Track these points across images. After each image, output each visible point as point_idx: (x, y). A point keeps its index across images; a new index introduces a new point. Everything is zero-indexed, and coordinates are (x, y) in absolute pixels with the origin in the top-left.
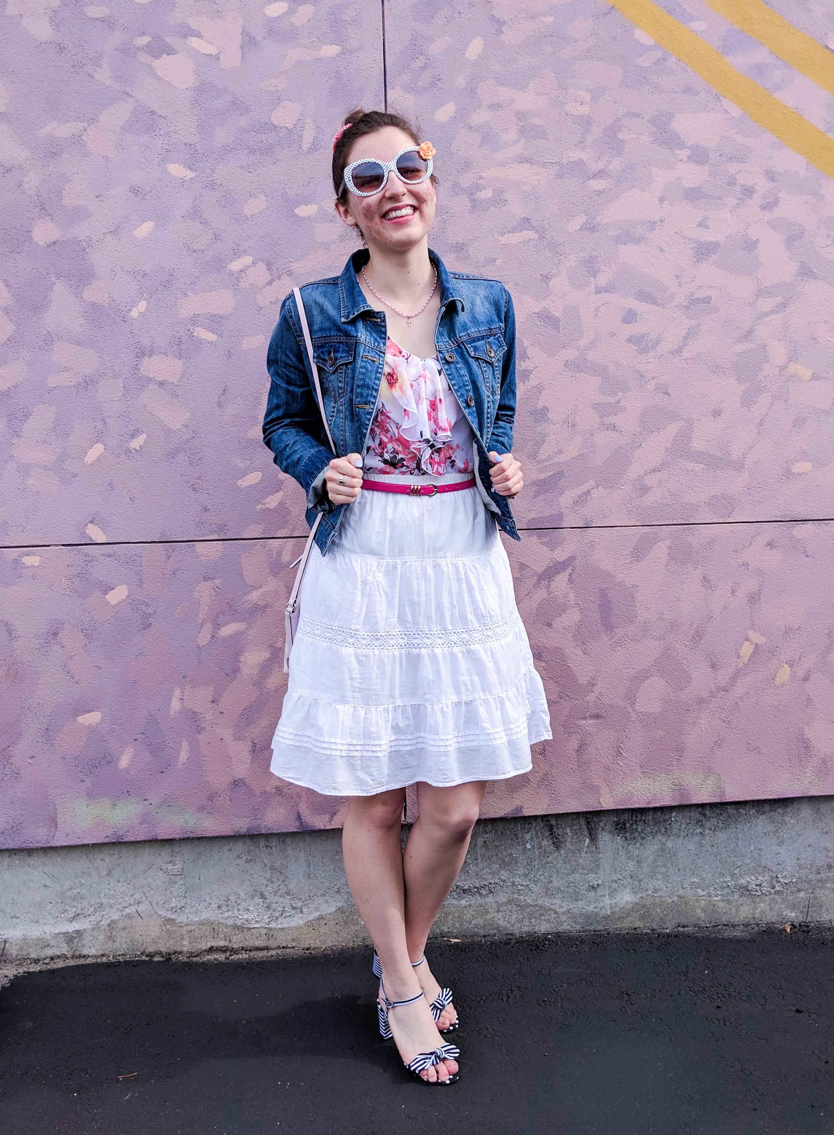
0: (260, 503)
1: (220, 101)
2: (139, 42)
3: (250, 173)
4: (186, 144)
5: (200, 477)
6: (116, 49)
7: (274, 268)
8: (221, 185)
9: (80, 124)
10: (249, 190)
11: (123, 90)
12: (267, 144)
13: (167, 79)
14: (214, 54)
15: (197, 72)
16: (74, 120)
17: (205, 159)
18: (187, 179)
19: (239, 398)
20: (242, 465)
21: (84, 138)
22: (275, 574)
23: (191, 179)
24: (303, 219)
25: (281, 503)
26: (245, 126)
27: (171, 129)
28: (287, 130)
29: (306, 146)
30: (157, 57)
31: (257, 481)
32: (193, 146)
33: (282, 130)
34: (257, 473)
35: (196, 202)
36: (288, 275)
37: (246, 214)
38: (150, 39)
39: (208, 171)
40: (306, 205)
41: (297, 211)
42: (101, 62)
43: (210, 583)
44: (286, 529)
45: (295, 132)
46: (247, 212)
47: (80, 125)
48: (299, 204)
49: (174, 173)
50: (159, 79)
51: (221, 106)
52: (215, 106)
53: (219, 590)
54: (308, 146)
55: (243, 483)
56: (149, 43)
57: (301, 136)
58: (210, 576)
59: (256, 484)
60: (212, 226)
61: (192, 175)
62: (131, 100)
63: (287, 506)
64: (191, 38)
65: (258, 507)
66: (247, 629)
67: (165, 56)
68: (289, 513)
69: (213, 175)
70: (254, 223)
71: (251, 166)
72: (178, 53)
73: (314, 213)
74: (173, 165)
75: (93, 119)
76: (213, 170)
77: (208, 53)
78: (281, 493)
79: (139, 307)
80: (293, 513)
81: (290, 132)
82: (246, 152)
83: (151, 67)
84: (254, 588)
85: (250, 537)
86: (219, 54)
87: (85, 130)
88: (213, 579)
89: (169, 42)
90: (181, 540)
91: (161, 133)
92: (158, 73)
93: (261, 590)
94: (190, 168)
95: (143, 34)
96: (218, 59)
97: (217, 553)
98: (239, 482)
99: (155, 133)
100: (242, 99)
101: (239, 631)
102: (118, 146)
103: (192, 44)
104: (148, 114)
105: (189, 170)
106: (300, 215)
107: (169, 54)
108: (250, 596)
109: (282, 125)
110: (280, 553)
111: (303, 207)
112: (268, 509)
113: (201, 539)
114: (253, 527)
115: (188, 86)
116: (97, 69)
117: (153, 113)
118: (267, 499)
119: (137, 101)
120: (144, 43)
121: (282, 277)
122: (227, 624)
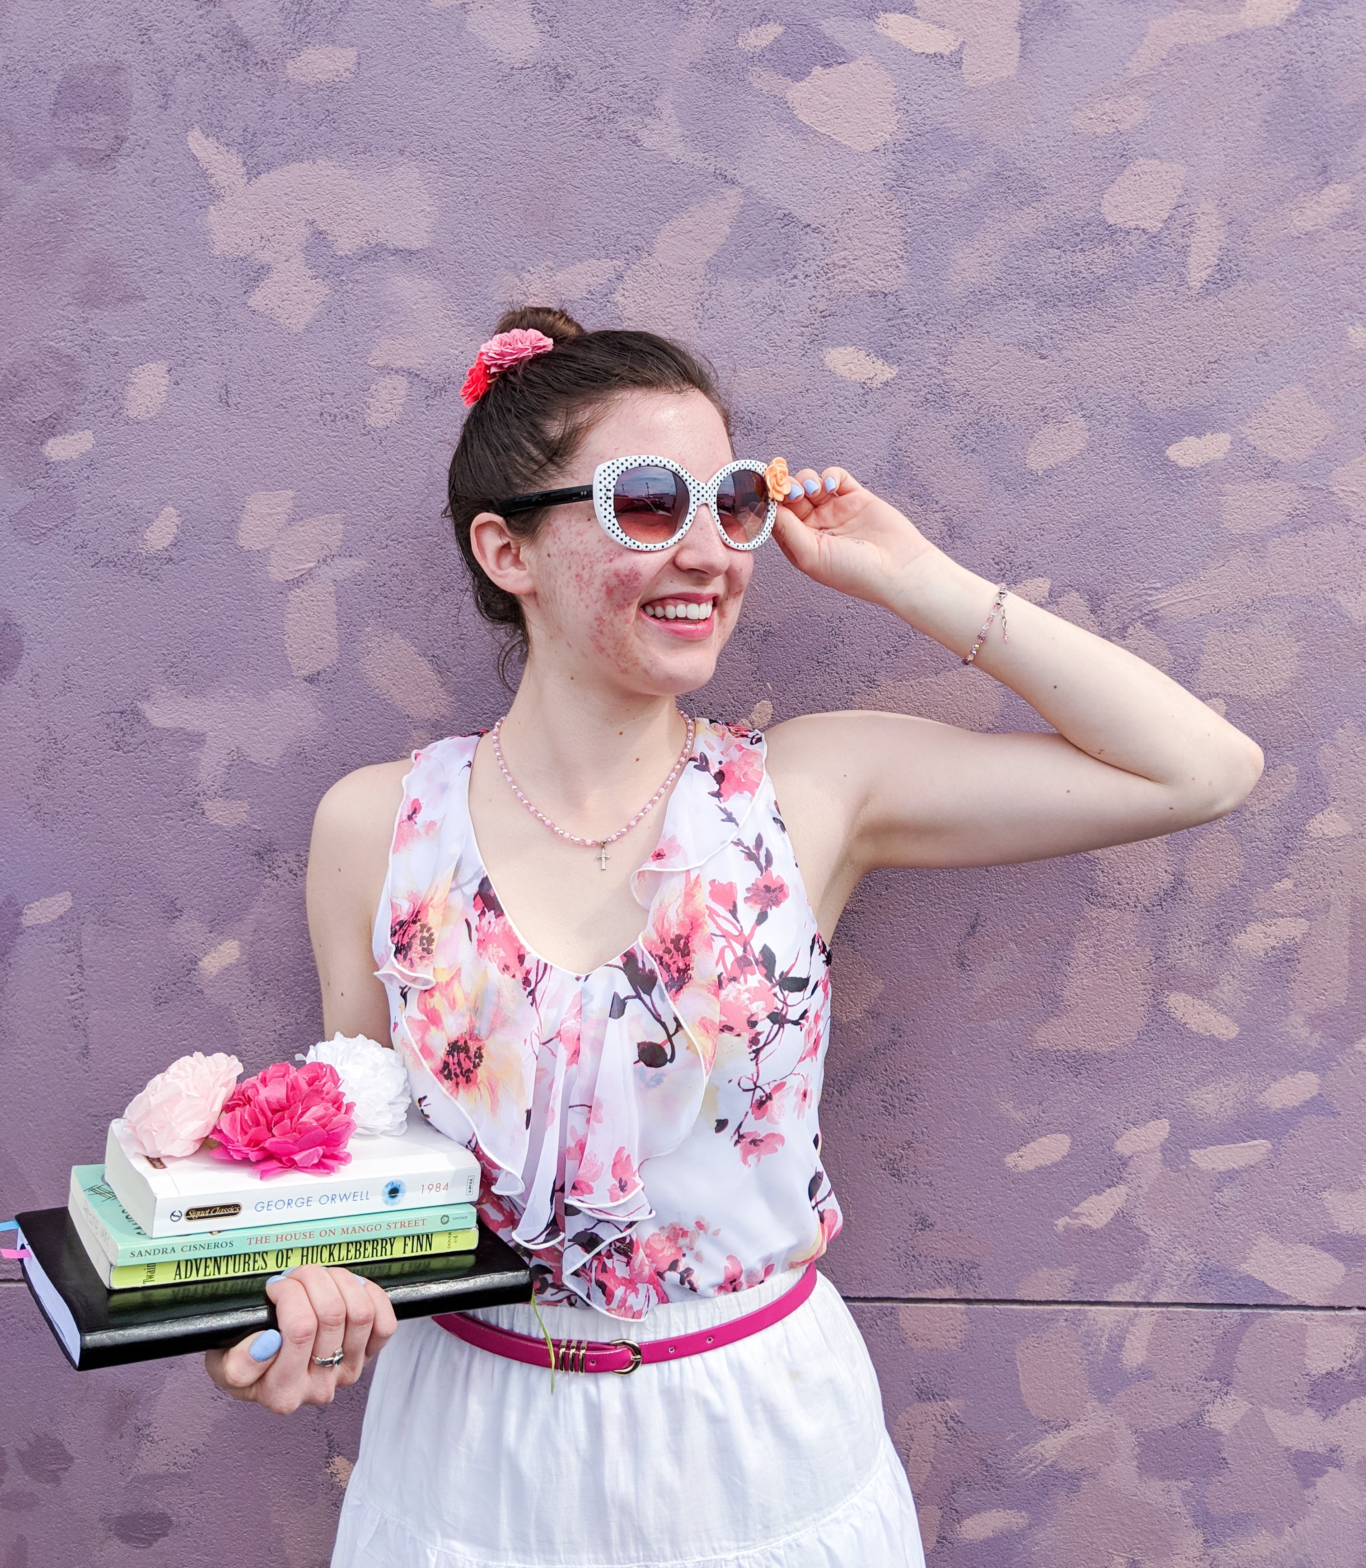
0: (1066, 1212)
1: (964, 173)
2: (752, 40)
3: (1043, 357)
4: (872, 295)
5: (909, 1143)
6: (694, 66)
7: (1108, 607)
8: (965, 394)
9: (606, 264)
10: (1040, 402)
11: (711, 169)
12: (1090, 277)
13: (823, 131)
14: (946, 53)
15: (902, 105)
16: (593, 256)
17: (924, 329)
18: (876, 384)
19: (1012, 945)
20: (1018, 1116)
21: (617, 297)
22: (1104, 1396)
23: (886, 384)
24: (1187, 475)
25: (1122, 1218)
26: (1031, 235)
27: (835, 258)
28: (1144, 238)
29: (1197, 276)
30: (799, 75)
31: (1057, 1158)
32: (890, 298)
33: (1132, 238)
34: (1059, 1136)
35: (899, 443)
36: (1147, 624)
37: (1033, 466)
38: (781, 30)
39: (933, 360)
40: (1198, 436)
41: (1172, 452)
42: (657, 103)
43: (934, 1407)
44: (1135, 1283)
45: (1167, 241)
46: (1036, 462)
47: (607, 266)
48: (1176, 434)
49: (841, 370)
50: (802, 130)
51: (966, 187)
52: (951, 188)
53: (958, 1427)
54: (1204, 275)
55: (1021, 1162)
56: (777, 40)
57: (1184, 251)
58: (936, 1390)
59: (1055, 1165)
60: (943, 502)
61: (888, 372)
62: (733, 196)
63: (1139, 1222)
64: (887, 15)
65: (1061, 1223)
66: (1030, 1527)
67: (817, 70)
68: (1143, 1240)
69: (946, 369)
70: (1054, 491)
71: (1047, 341)
72: (852, 59)
73: (1220, 455)
74: (840, 349)
75: (637, 249)
76: (944, 357)
77: (931, 51)
78: (1123, 1189)
79: (753, 717)
80: (1152, 1241)
81: (1154, 240)
82: (1031, 303)
83: (781, 102)
84: (1050, 1426)
85: (1037, 1299)
86: (960, 51)
87: (620, 277)
88: (942, 1396)
89: (828, 33)
90: (862, 1295)
91: (810, 271)
92: (801, 117)
93: (1066, 1436)
94: (886, 357)
95: (764, 19)
96: (958, 64)
97: (952, 1333)
98: (1011, 1160)
99: (794, 272)
100: (1021, 164)
101: (1010, 1531)
102: (700, 313)
103: (889, 33)
104: (776, 223)
105: (880, 362)
106: (1181, 463)
107: (829, 65)
108: (1038, 1447)
109: (1133, 224)
110: (1117, 1344)
111: (1190, 441)
112: (1085, 1230)
113: (911, 1295)
114: (1044, 1273)
115: (878, 143)
116: (648, 120)
117: (788, 218)
118: (1084, 1204)
119: (748, 193)
120: (764, 43)
121: (1130, 630)
122: (978, 1510)
